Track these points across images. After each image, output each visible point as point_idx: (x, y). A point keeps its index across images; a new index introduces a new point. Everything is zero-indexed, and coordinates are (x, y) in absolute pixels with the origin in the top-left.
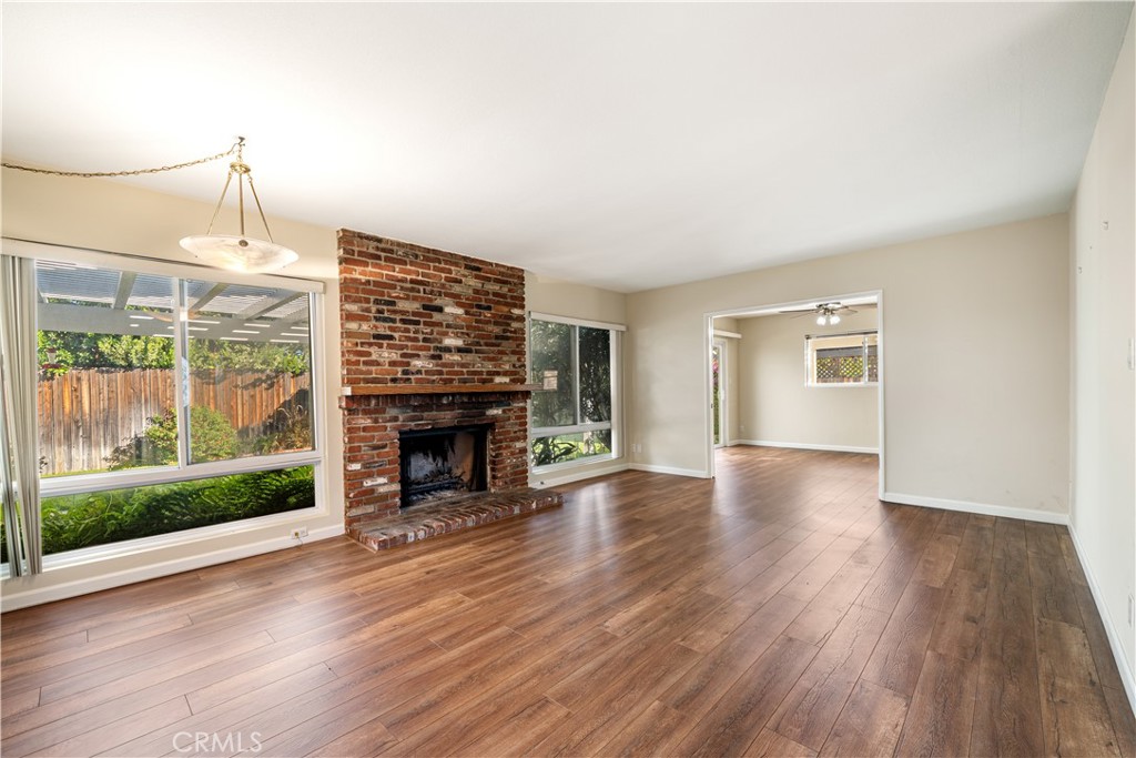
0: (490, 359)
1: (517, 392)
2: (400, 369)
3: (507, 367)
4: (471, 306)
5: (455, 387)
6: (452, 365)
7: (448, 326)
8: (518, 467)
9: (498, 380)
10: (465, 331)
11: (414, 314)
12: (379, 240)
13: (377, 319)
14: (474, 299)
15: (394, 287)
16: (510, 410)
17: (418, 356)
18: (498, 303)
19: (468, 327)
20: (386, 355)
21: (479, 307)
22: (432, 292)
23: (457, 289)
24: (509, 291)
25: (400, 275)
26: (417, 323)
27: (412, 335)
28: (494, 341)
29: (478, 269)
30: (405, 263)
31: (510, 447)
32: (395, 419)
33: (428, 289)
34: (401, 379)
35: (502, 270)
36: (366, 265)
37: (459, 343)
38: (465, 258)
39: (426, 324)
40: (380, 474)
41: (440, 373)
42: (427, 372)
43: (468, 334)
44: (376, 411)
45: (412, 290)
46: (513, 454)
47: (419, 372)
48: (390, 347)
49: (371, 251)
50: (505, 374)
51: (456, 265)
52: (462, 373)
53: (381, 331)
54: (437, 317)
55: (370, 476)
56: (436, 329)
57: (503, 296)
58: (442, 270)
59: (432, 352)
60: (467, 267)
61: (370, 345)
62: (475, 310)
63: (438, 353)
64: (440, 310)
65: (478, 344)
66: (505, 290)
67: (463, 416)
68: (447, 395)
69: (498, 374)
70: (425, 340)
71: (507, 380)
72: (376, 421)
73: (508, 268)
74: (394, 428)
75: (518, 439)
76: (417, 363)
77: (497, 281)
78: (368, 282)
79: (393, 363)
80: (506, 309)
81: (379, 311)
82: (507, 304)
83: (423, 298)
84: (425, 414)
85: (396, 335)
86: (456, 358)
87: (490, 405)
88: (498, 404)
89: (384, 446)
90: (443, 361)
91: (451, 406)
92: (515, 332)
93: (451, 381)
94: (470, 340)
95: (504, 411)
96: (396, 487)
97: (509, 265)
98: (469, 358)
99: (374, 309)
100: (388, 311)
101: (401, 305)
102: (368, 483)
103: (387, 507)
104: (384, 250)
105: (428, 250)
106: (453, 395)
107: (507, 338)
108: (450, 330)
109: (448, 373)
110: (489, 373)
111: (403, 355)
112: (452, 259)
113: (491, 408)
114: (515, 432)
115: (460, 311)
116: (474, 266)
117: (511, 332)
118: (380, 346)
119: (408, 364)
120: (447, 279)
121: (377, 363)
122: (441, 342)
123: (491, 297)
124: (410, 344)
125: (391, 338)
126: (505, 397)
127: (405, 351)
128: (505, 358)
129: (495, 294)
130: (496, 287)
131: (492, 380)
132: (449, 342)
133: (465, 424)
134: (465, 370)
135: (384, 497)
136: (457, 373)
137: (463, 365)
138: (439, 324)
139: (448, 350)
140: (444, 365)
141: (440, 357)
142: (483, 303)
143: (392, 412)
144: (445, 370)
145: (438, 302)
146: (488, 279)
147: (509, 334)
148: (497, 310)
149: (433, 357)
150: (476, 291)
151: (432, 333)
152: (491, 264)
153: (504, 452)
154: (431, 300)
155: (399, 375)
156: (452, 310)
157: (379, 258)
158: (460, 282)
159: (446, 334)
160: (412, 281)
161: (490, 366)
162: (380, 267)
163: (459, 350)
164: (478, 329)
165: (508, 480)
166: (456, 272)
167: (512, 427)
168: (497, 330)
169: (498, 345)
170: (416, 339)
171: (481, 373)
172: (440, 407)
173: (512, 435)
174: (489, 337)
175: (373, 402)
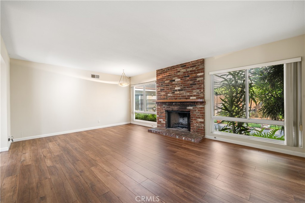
0: (188, 92)
1: (198, 102)
2: (165, 96)
3: (195, 94)
4: (183, 77)
5: (178, 100)
6: (177, 94)
7: (176, 84)
8: (199, 127)
9: (191, 98)
10: (181, 85)
11: (168, 83)
12: (162, 69)
13: (161, 86)
14: (183, 75)
15: (164, 78)
16: (196, 108)
17: (169, 93)
18: (192, 74)
19: (181, 84)
20: (163, 93)
21: (185, 77)
22: (172, 77)
23: (179, 74)
24: (196, 68)
25: (165, 75)
26: (169, 85)
27: (168, 88)
28: (190, 86)
29: (185, 66)
30: (167, 72)
31: (196, 120)
32: (164, 107)
33: (171, 76)
34: (165, 99)
35: (193, 62)
36: (160, 75)
37: (179, 88)
38: (181, 65)
39: (171, 85)
40: (162, 119)
41: (174, 97)
42: (171, 97)
43: (181, 86)
44: (161, 105)
45: (167, 78)
46: (197, 122)
47: (169, 97)
48: (164, 92)
49: (161, 72)
50: (194, 96)
51: (178, 67)
52: (180, 96)
53: (162, 88)
54: (173, 83)
55: (161, 118)
56: (173, 86)
57: (194, 71)
58: (175, 70)
59: (172, 92)
60: (181, 67)
61: (160, 92)
62: (184, 78)
63: (174, 92)
64: (174, 81)
65: (185, 88)
66: (194, 68)
67: (180, 108)
68: (174, 102)
69: (192, 96)
70: (171, 89)
71: (195, 98)
72: (161, 107)
73: (196, 61)
74: (164, 109)
75: (200, 118)
76: (169, 95)
77: (191, 67)
78: (160, 79)
79: (164, 95)
80: (195, 75)
81: (162, 84)
82: (195, 73)
83: (170, 79)
84: (170, 107)
85: (165, 89)
86: (178, 92)
87: (188, 106)
88: (191, 106)
89: (163, 113)
90: (175, 94)
91: (176, 105)
92: (199, 81)
93: (177, 99)
94: (182, 87)
95: (193, 108)
96: (164, 122)
97: (196, 60)
98: (182, 92)
99: (161, 84)
100: (163, 84)
101: (166, 82)
102: (160, 120)
103: (163, 126)
104: (163, 71)
105: (172, 67)
106: (176, 102)
107: (195, 84)
108: (177, 85)
109: (176, 97)
110: (188, 96)
111: (166, 93)
112: (177, 66)
113: (189, 106)
114: (198, 115)
115: (179, 80)
116: (183, 66)
117: (197, 82)
118: (162, 92)
119: (167, 95)
120: (176, 72)
121: (161, 95)
122: (174, 89)
123: (189, 72)
124: (168, 90)
125: (164, 90)
126: (194, 103)
127: (167, 92)
128: (194, 91)
129: (191, 71)
130: (191, 69)
131: (189, 98)
132: (176, 88)
133: (180, 110)
134: (181, 96)
135: (163, 124)
136: (178, 97)
137: (180, 94)
138: (174, 84)
139: (176, 91)
140: (175, 95)
141: (174, 93)
142: (187, 75)
143: (164, 106)
144: (175, 96)
145: (174, 79)
146: (188, 68)
147: (196, 83)
148: (191, 76)
149: (172, 93)
150: (184, 73)
151: (172, 87)
152: (189, 62)
153: (194, 121)
154: (172, 79)
155: (165, 98)
156: (177, 80)
157: (162, 73)
158: (180, 71)
159: (175, 87)
160: (168, 76)
161: (188, 94)
162: (162, 75)
163: (179, 90)
164: (185, 83)
165: (195, 130)
166: (179, 69)
167: (197, 113)
168: (191, 82)
169: (192, 87)
170: (169, 89)
171: (185, 96)
172: (174, 105)
173: (197, 116)
174: (188, 85)
175: (160, 103)
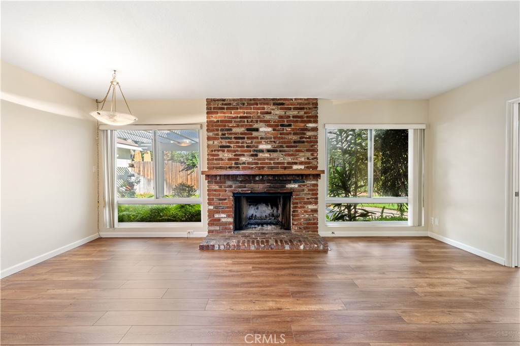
0: (289, 155)
1: (309, 175)
2: (233, 162)
3: (303, 159)
4: (277, 126)
5: (266, 171)
6: (264, 159)
7: (262, 138)
8: (310, 220)
9: (295, 167)
10: (273, 140)
11: (242, 134)
12: (224, 100)
13: (222, 138)
14: (279, 121)
15: (231, 122)
16: (304, 185)
17: (243, 155)
18: (297, 121)
19: (274, 138)
20: (226, 155)
21: (282, 125)
22: (252, 121)
23: (268, 117)
24: (305, 113)
25: (234, 116)
26: (243, 138)
27: (240, 145)
28: (293, 144)
29: (283, 104)
30: (237, 109)
31: (304, 207)
32: (231, 186)
33: (249, 120)
34: (234, 167)
35: (300, 101)
36: (217, 113)
37: (269, 147)
38: (273, 100)
39: (248, 138)
40: (223, 212)
41: (257, 163)
42: (248, 163)
43: (274, 142)
44: (221, 183)
45: (240, 122)
46: (306, 212)
47: (244, 163)
48: (228, 151)
49: (220, 106)
50: (301, 163)
51: (267, 104)
52: (270, 163)
53: (224, 144)
54: (255, 134)
55: (218, 212)
56: (254, 141)
57: (301, 117)
58: (259, 109)
59: (252, 153)
60: (274, 104)
61: (218, 151)
62: (280, 127)
63: (255, 153)
64: (257, 130)
65: (282, 147)
66: (302, 113)
67: (270, 187)
68: (259, 175)
69: (296, 163)
70: (248, 147)
71: (302, 167)
72: (221, 187)
73: (305, 99)
74: (230, 191)
75: (310, 203)
76: (243, 159)
77: (295, 109)
78: (218, 121)
79: (230, 159)
80: (302, 125)
81: (223, 135)
82: (302, 122)
83: (246, 125)
84: (247, 185)
85: (232, 145)
86: (267, 155)
87: (289, 182)
88: (295, 181)
89: (225, 199)
90: (259, 157)
91: (262, 181)
92: (310, 138)
93: (263, 168)
94: (276, 145)
95: (299, 186)
96: (231, 220)
97: (306, 98)
98: (275, 155)
99: (220, 133)
100: (228, 134)
101: (235, 130)
102: (217, 216)
103: (226, 229)
104: (226, 104)
105: (251, 100)
106: (263, 175)
107: (303, 142)
108: (263, 140)
109: (261, 164)
110: (288, 163)
111: (235, 155)
112: (265, 101)
113: (290, 183)
114: (308, 199)
115: (270, 129)
116: (279, 103)
117: (306, 138)
118: (223, 151)
119: (238, 159)
120: (261, 113)
121: (222, 160)
122: (257, 147)
123: (291, 119)
124: (239, 149)
125: (229, 147)
126: (300, 177)
127: (237, 153)
128: (301, 154)
129: (294, 117)
130: (295, 113)
131: (291, 167)
132: (262, 146)
133: (271, 192)
134: (272, 162)
135: (226, 223)
136: (266, 164)
137: (271, 159)
138: (257, 138)
139: (262, 151)
140: (259, 159)
141: (256, 155)
142: (286, 123)
143: (229, 183)
144: (259, 162)
145: (256, 126)
146: (290, 109)
147: (304, 140)
148: (294, 126)
149: (252, 155)
150: (281, 117)
151: (252, 143)
152: (292, 99)
153: (299, 210)
154: (251, 125)
155: (233, 165)
156: (264, 129)
157: (223, 108)
158: (270, 113)
159: (260, 143)
160: (241, 117)
161: (290, 159)
162: (224, 113)
163: (269, 151)
164: (282, 138)
165: (301, 227)
166: (267, 108)
167: (306, 195)
168: (295, 138)
169: (296, 147)
170: (243, 147)
171: (283, 163)
172: (255, 182)
173: (306, 200)
174: (289, 142)
175: (218, 178)
